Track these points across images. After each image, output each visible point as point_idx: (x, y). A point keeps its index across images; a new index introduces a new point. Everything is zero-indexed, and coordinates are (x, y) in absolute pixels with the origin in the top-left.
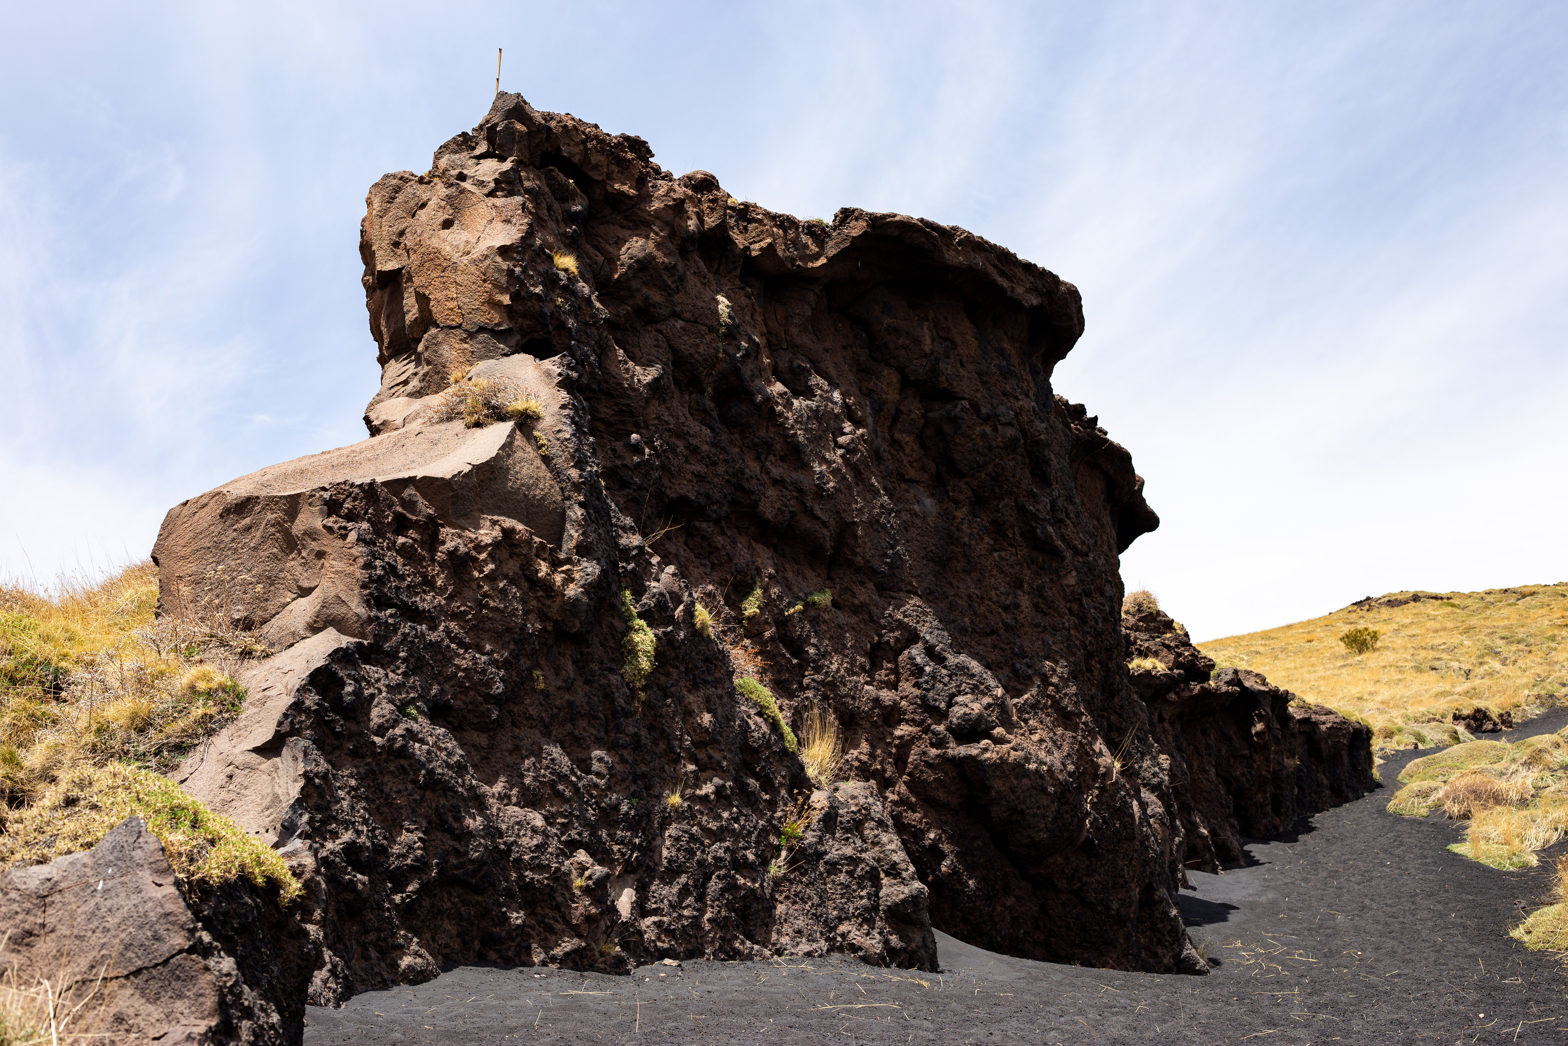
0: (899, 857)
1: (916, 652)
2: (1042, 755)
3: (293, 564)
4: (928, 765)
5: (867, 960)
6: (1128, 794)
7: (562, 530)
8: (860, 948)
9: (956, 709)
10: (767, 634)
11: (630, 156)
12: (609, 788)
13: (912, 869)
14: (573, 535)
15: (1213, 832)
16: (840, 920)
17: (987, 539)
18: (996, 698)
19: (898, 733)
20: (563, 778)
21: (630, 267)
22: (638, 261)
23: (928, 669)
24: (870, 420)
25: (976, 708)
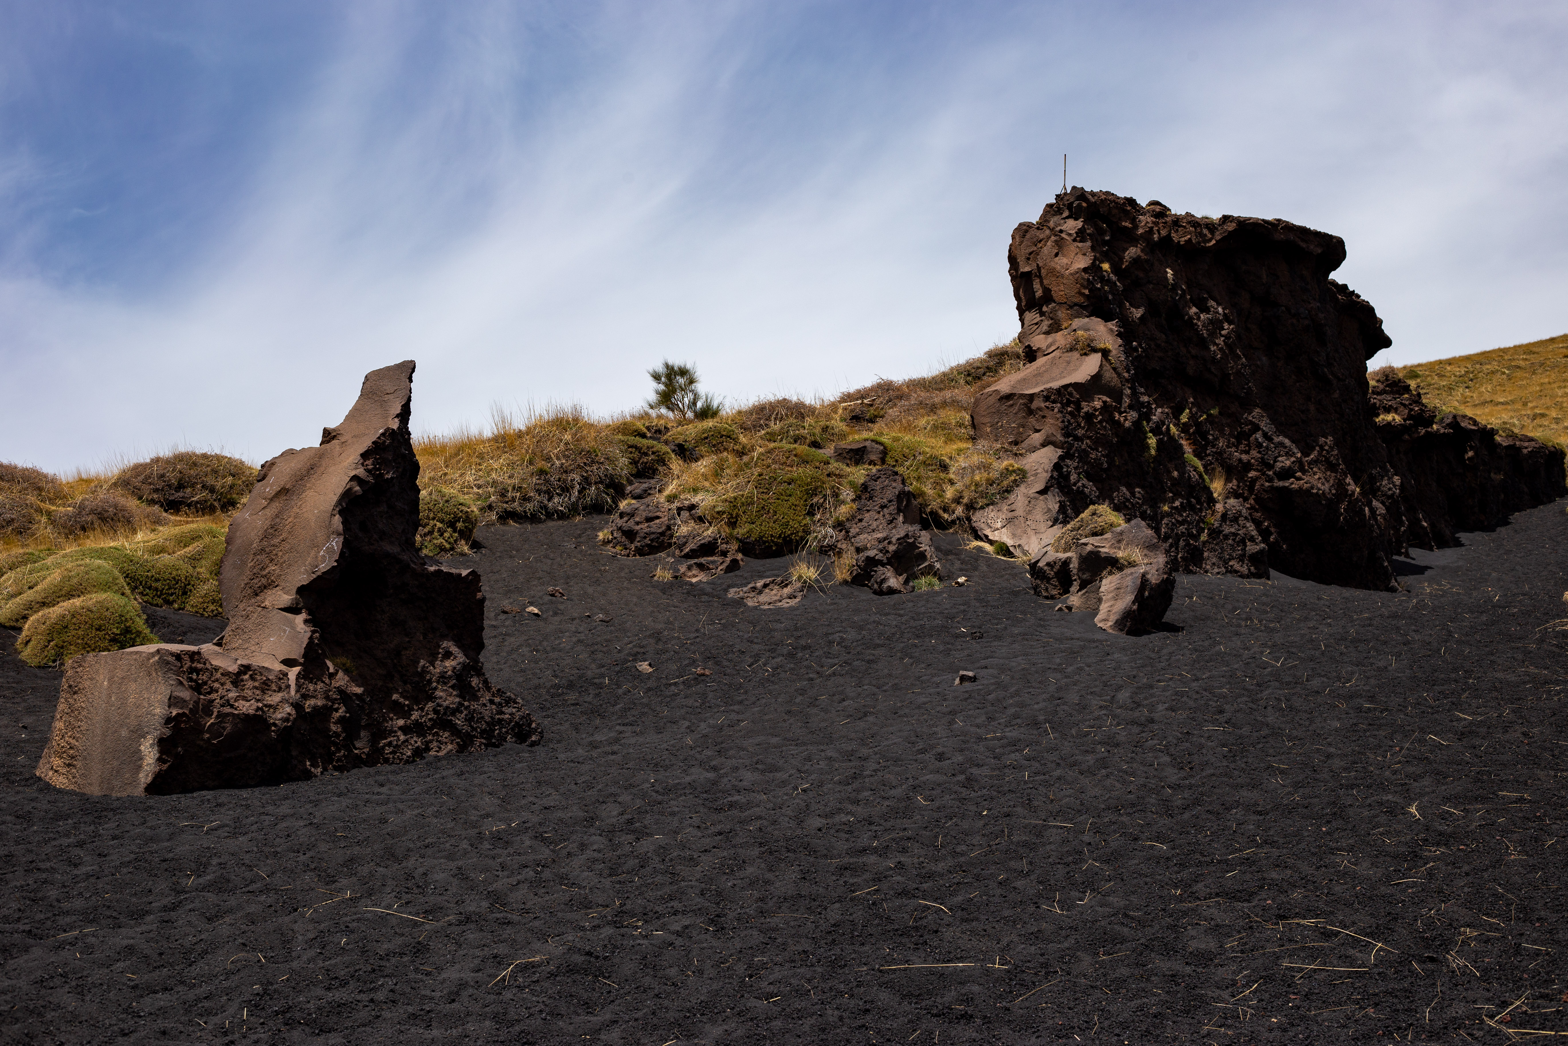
0: (1254, 533)
1: (1259, 435)
2: (1320, 485)
3: (1032, 420)
4: (1264, 490)
5: (1242, 576)
6: (1363, 504)
7: (1122, 398)
8: (1239, 572)
9: (1278, 464)
10: (1191, 431)
11: (1129, 208)
12: (1143, 504)
13: (1260, 538)
14: (1127, 401)
15: (1432, 525)
16: (1230, 560)
17: (1293, 377)
18: (1297, 458)
19: (1250, 475)
20: (1128, 500)
21: (1130, 262)
22: (1134, 259)
23: (1264, 444)
24: (1236, 320)
25: (1288, 463)
